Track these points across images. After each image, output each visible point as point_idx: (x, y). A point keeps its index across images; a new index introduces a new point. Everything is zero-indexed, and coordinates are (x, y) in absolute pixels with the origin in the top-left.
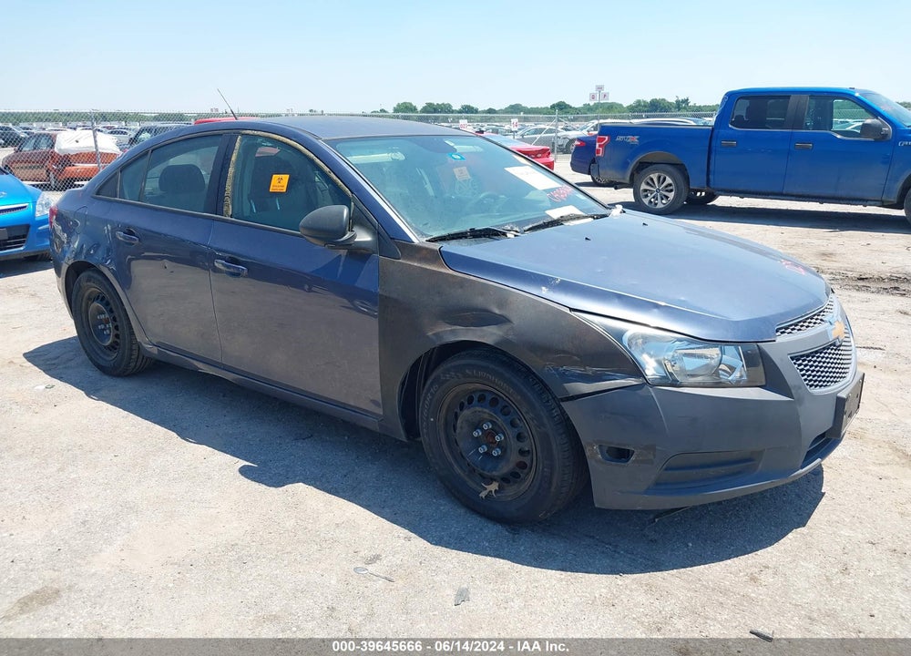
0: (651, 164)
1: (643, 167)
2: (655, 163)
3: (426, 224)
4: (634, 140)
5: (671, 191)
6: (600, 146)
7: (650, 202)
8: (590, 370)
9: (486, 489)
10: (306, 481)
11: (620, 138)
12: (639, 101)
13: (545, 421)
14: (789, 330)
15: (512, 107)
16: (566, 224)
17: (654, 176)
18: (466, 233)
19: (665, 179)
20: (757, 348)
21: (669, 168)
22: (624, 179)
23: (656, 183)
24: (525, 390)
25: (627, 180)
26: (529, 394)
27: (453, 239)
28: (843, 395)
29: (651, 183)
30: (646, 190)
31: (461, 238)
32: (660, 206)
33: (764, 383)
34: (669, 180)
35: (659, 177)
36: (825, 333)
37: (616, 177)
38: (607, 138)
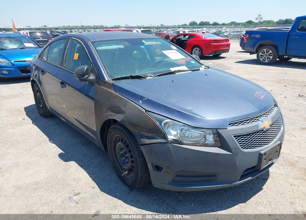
0: (265, 45)
1: (261, 46)
2: (266, 45)
3: (114, 73)
4: (258, 36)
5: (271, 56)
6: (245, 38)
7: (263, 59)
8: (150, 135)
9: (124, 173)
10: (76, 161)
11: (253, 36)
12: (280, 20)
13: (136, 152)
14: (237, 124)
15: (232, 22)
16: (177, 74)
17: (265, 50)
18: (129, 77)
19: (269, 51)
20: (216, 132)
21: (271, 47)
22: (253, 51)
23: (266, 53)
24: (130, 139)
25: (255, 51)
26: (131, 141)
27: (123, 79)
28: (262, 152)
29: (264, 53)
30: (261, 55)
31: (126, 79)
32: (266, 61)
33: (220, 146)
34: (270, 52)
35: (267, 51)
36: (258, 126)
37: (251, 50)
38: (248, 35)
